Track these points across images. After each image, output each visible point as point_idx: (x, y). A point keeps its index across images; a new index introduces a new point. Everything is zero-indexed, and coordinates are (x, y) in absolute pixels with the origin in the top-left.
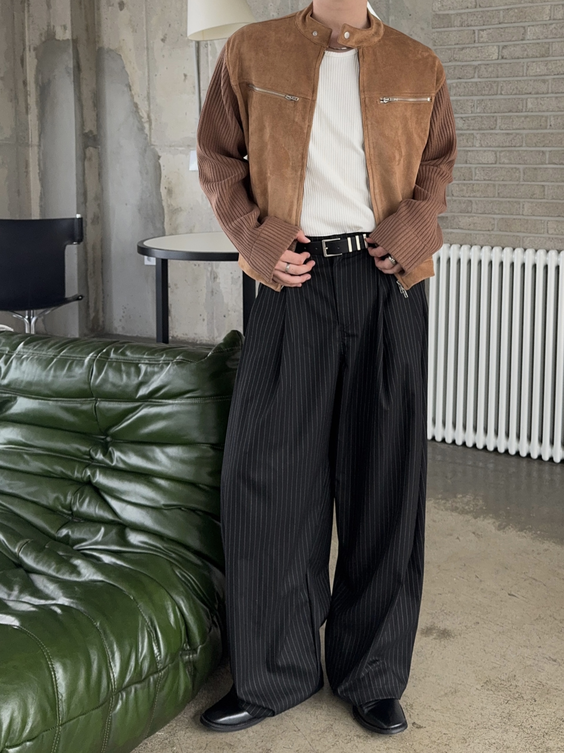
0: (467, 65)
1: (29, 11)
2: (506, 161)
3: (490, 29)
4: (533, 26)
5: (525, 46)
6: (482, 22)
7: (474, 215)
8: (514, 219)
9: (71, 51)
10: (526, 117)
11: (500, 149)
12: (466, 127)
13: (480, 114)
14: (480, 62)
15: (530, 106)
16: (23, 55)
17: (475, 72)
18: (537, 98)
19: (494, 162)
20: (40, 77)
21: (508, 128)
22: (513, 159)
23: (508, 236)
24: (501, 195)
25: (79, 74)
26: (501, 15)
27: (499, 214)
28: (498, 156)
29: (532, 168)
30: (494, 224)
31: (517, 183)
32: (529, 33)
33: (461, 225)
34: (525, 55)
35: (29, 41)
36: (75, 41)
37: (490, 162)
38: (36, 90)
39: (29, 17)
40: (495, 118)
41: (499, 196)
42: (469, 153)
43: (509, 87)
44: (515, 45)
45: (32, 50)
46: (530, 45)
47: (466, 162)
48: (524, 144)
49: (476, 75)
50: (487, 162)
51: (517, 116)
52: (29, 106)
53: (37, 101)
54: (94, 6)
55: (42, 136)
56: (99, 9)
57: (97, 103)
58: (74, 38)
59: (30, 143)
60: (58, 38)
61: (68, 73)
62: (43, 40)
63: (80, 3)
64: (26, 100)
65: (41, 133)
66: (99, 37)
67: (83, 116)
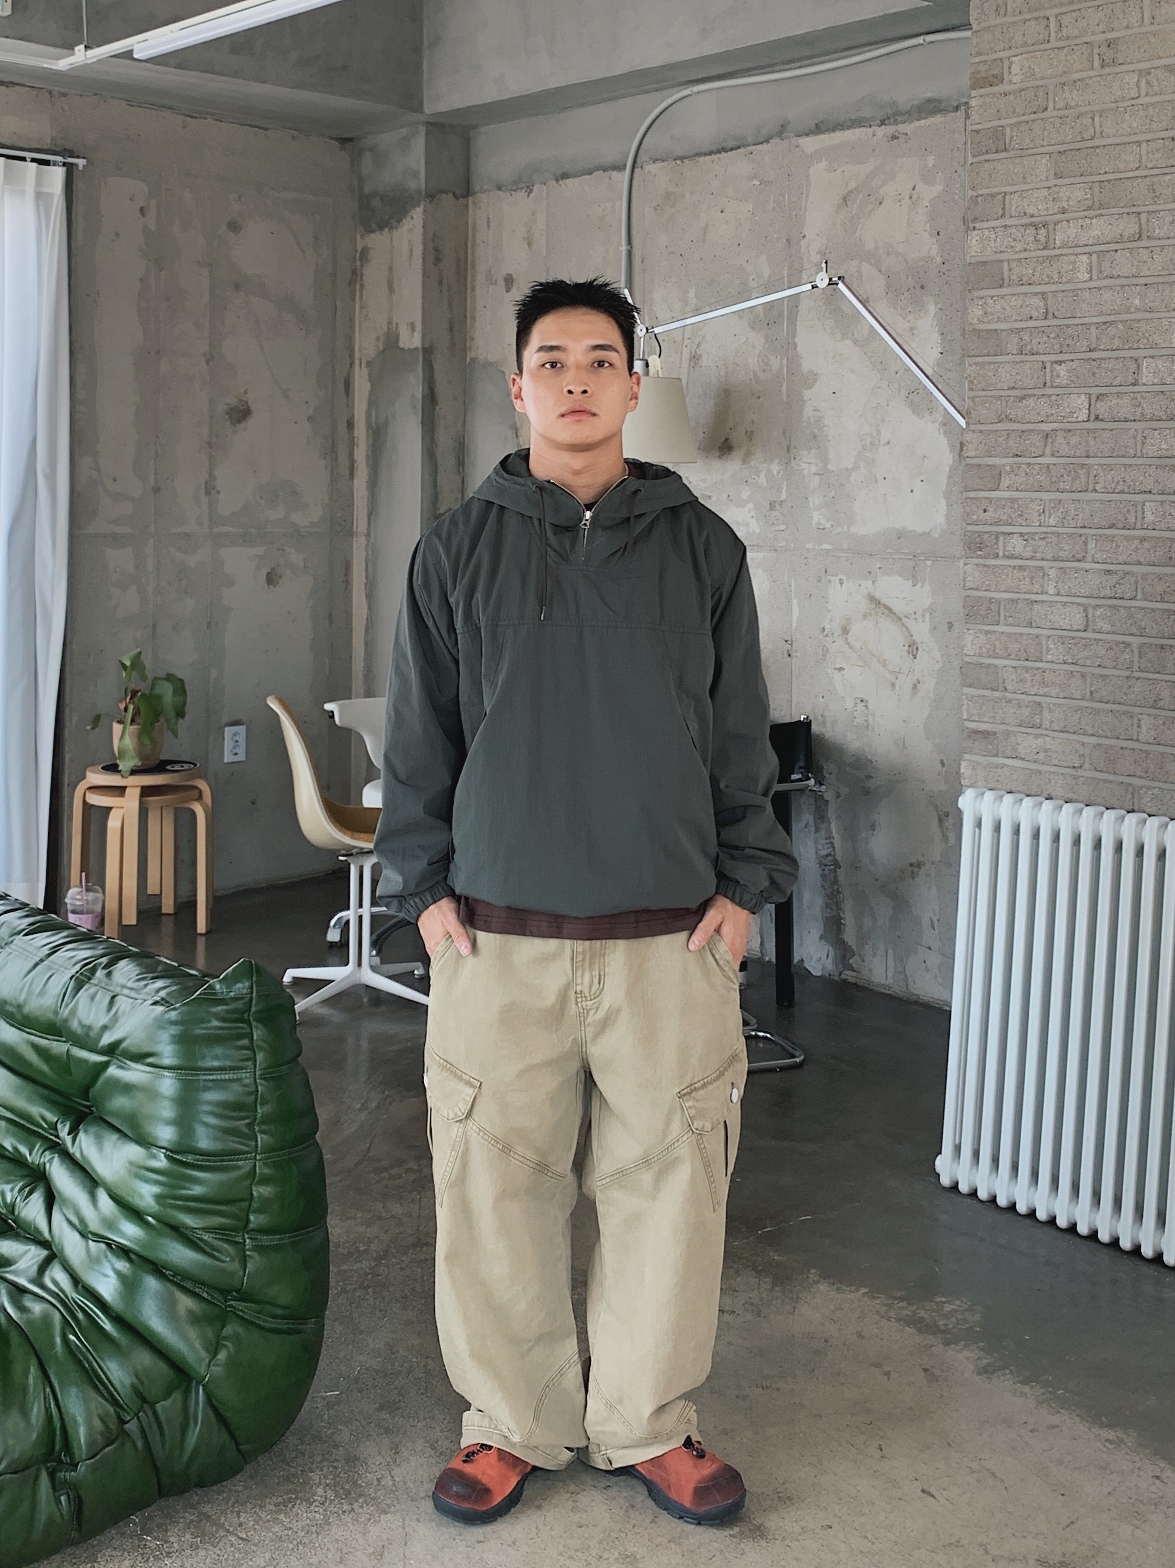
0: (1031, 431)
1: (361, 298)
2: (1107, 627)
3: (1073, 361)
4: (1152, 357)
5: (1138, 396)
6: (1057, 347)
7: (1046, 732)
8: (1122, 748)
9: (420, 369)
10: (1143, 540)
11: (1093, 602)
12: (1028, 554)
13: (1054, 529)
14: (1055, 426)
15: (1149, 517)
16: (349, 375)
17: (1045, 445)
18: (1162, 503)
19: (1082, 628)
20: (374, 414)
21: (1109, 560)
22: (1118, 624)
23: (1111, 782)
24: (1097, 696)
25: (434, 409)
26: (1094, 335)
27: (1092, 735)
28: (1090, 615)
29: (1156, 645)
30: (1083, 755)
31: (1127, 673)
32: (1144, 370)
33: (1022, 750)
34: (1138, 414)
35: (360, 351)
36: (428, 352)
37: (1075, 628)
38: (368, 437)
39: (361, 307)
40: (1083, 538)
41: (1092, 699)
42: (1036, 607)
43: (1110, 477)
44: (1119, 394)
45: (363, 365)
46: (1148, 395)
47: (1030, 625)
48: (1139, 596)
49: (1048, 451)
50: (1069, 628)
51: (1126, 538)
52: (356, 465)
53: (367, 456)
54: (465, 285)
55: (373, 517)
56: (473, 289)
57: (463, 460)
58: (427, 345)
59: (354, 530)
60: (401, 345)
61: (414, 407)
62: (381, 348)
63: (441, 283)
64: (351, 455)
65: (372, 512)
66: (473, 339)
67: (438, 484)
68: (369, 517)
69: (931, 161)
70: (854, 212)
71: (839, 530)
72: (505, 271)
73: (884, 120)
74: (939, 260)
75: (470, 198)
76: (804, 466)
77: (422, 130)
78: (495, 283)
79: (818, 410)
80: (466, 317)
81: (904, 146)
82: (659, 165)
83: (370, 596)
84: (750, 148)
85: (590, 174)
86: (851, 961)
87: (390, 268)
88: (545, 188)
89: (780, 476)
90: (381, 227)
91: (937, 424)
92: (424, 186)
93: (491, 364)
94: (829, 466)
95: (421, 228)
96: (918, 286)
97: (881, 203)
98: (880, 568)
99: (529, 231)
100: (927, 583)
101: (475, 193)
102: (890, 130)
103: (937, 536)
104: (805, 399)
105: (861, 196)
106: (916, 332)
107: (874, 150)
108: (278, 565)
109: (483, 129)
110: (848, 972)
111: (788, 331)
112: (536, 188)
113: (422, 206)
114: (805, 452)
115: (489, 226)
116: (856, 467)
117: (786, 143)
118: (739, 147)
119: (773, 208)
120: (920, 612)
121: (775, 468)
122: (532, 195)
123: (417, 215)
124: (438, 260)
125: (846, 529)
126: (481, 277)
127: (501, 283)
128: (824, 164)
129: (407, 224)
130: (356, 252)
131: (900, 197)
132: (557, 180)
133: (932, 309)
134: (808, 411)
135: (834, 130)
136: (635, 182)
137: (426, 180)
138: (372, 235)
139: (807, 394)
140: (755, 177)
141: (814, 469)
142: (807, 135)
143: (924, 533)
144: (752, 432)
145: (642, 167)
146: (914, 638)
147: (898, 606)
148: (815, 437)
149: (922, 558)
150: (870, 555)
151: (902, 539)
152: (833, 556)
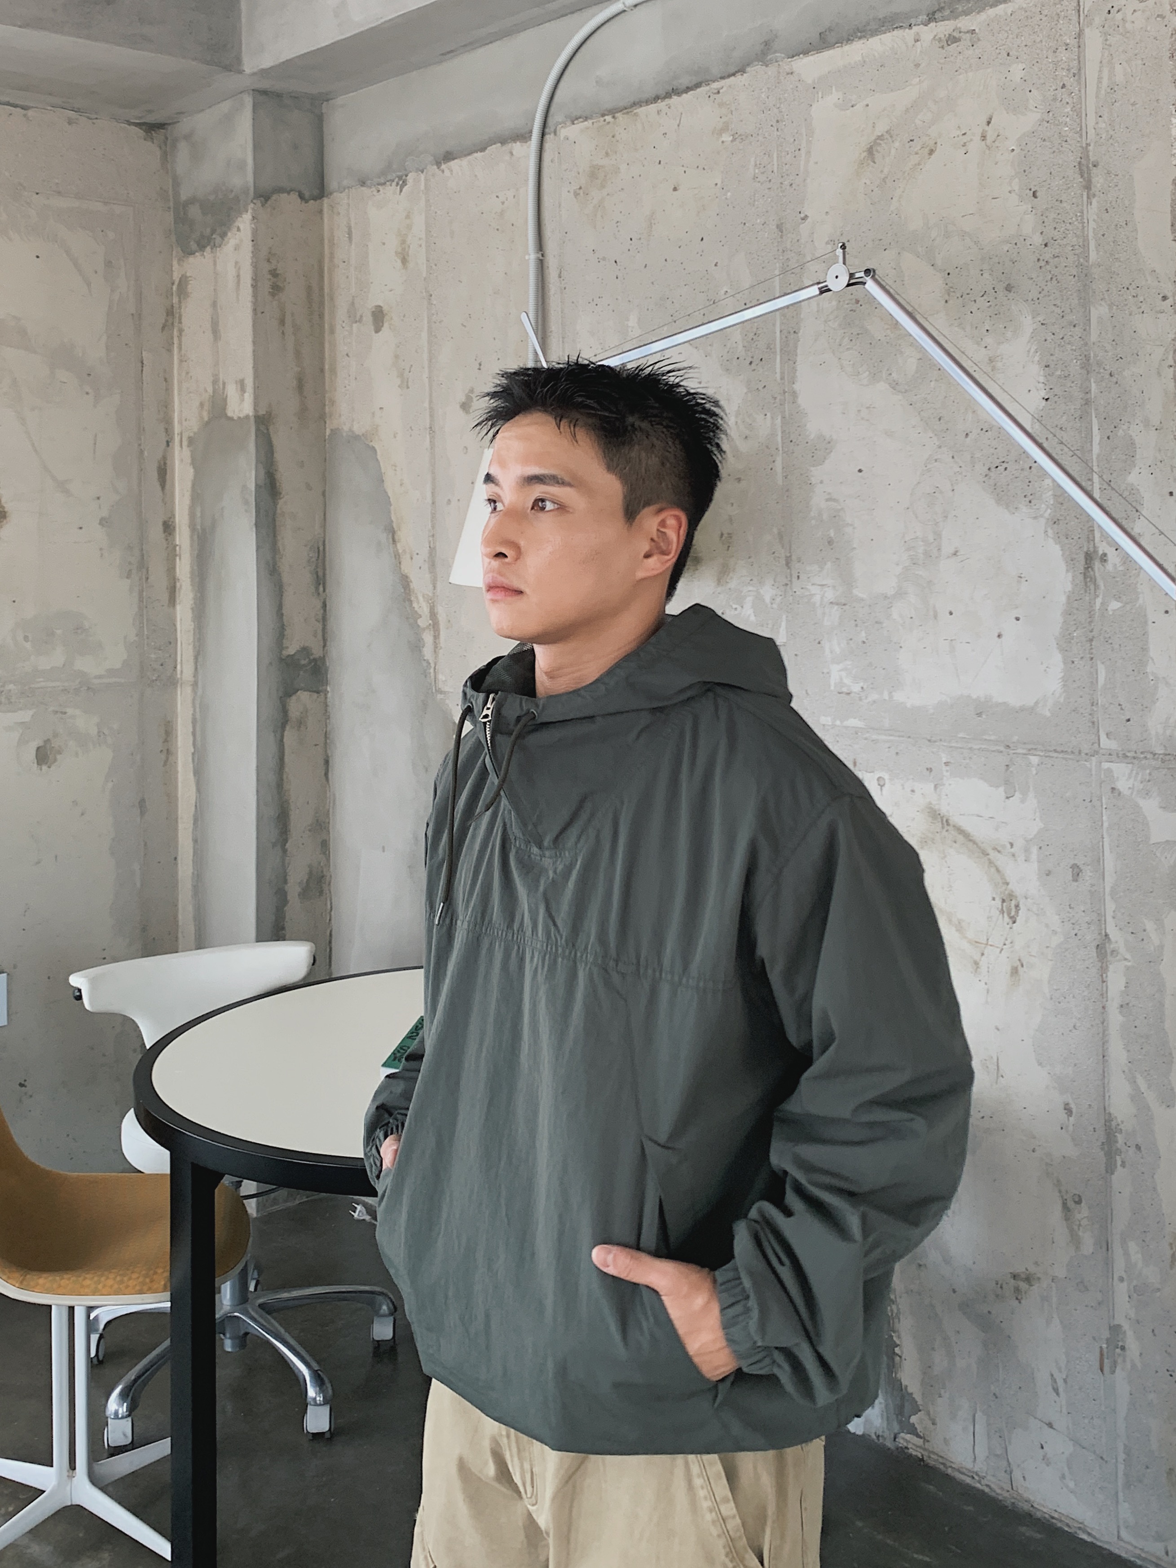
1: (180, 348)
9: (252, 446)
16: (164, 458)
20: (198, 513)
25: (275, 504)
35: (180, 422)
36: (263, 422)
38: (192, 546)
39: (181, 361)
45: (185, 443)
52: (178, 585)
53: (192, 573)
54: (322, 326)
55: (200, 659)
56: (332, 331)
57: (324, 575)
58: (262, 412)
59: (179, 676)
60: (230, 414)
61: (246, 502)
62: (206, 419)
63: (282, 322)
64: (171, 570)
65: (199, 654)
66: (333, 402)
67: (284, 612)
68: (196, 658)
69: (1017, 71)
70: (886, 171)
71: (875, 696)
72: (371, 304)
73: (934, 13)
74: (1038, 240)
75: (325, 200)
76: (814, 590)
77: (248, 101)
78: (360, 321)
79: (835, 500)
80: (322, 370)
81: (970, 52)
82: (580, 126)
83: (198, 772)
84: (715, 85)
85: (483, 149)
86: (914, 1419)
87: (214, 304)
88: (422, 176)
89: (775, 606)
90: (202, 248)
91: (1043, 521)
92: (251, 184)
93: (357, 438)
94: (855, 592)
95: (251, 243)
96: (1000, 287)
97: (931, 152)
98: (947, 764)
99: (403, 242)
100: (1031, 795)
101: (331, 194)
102: (944, 28)
103: (1048, 714)
104: (813, 480)
105: (897, 144)
106: (999, 365)
107: (917, 65)
108: (56, 735)
109: (340, 100)
110: (908, 1437)
111: (782, 373)
112: (410, 178)
113: (250, 211)
114: (815, 567)
115: (350, 238)
116: (900, 594)
117: (772, 70)
118: (698, 85)
119: (755, 178)
120: (1019, 844)
121: (768, 592)
122: (405, 189)
123: (244, 223)
124: (276, 289)
125: (886, 696)
126: (341, 313)
127: (368, 318)
128: (835, 96)
129: (232, 240)
130: (173, 284)
131: (965, 139)
132: (438, 164)
133: (1028, 324)
134: (818, 501)
135: (849, 40)
136: (547, 157)
137: (255, 174)
138: (191, 259)
139: (817, 473)
140: (725, 128)
141: (830, 595)
142: (806, 53)
143: (1022, 709)
144: (730, 535)
145: (555, 133)
146: (1010, 886)
147: (980, 830)
148: (830, 542)
149: (1020, 751)
150: (929, 741)
151: (984, 716)
152: (866, 739)
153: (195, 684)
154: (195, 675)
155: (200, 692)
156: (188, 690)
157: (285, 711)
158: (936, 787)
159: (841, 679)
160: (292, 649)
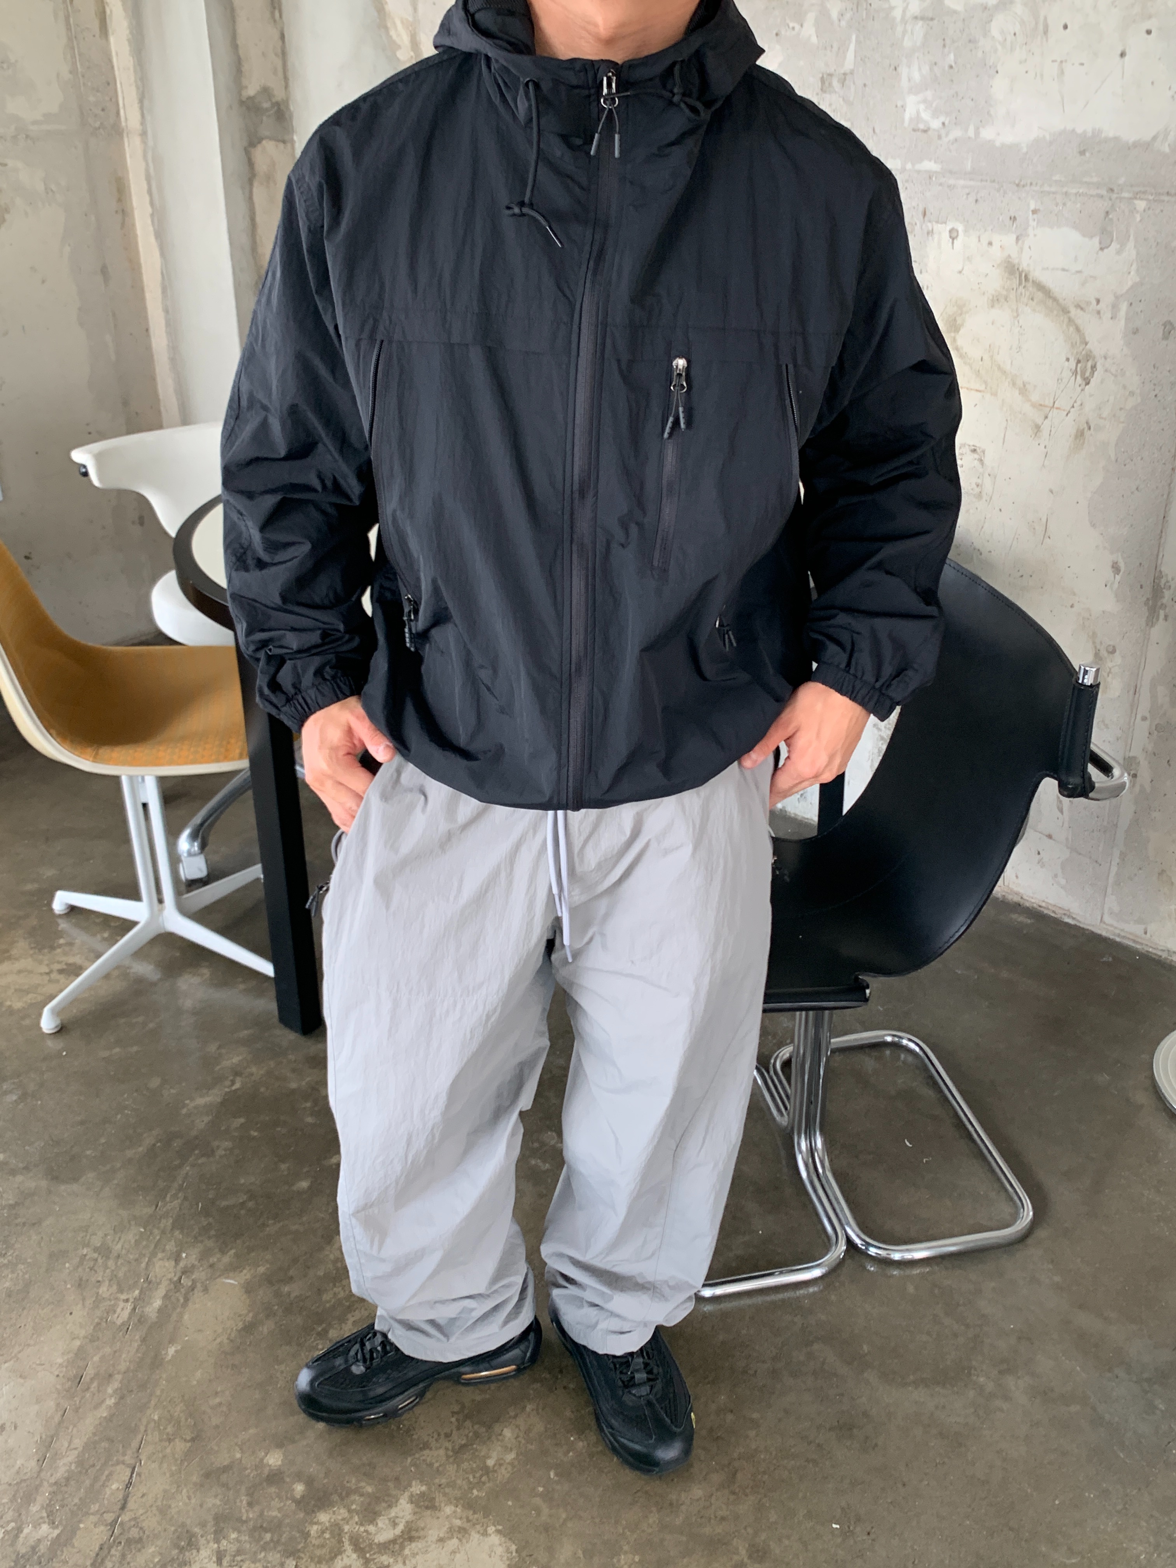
52: (108, 10)
55: (146, 102)
59: (123, 125)
65: (144, 96)
67: (239, 42)
68: (141, 101)
76: (895, 1)
83: (160, 235)
89: (843, 23)
94: (947, 2)
98: (1034, 212)
100: (1131, 244)
103: (1167, 149)
120: (1107, 300)
121: (836, 5)
125: (971, 133)
141: (914, 7)
143: (1136, 144)
146: (1087, 345)
147: (1063, 286)
149: (1126, 195)
150: (1018, 185)
151: (1087, 154)
152: (941, 184)
153: (144, 134)
154: (143, 122)
155: (150, 143)
156: (137, 141)
157: (251, 163)
158: (1018, 239)
159: (918, 113)
160: (251, 90)
